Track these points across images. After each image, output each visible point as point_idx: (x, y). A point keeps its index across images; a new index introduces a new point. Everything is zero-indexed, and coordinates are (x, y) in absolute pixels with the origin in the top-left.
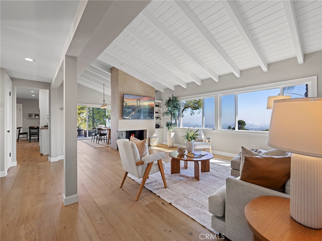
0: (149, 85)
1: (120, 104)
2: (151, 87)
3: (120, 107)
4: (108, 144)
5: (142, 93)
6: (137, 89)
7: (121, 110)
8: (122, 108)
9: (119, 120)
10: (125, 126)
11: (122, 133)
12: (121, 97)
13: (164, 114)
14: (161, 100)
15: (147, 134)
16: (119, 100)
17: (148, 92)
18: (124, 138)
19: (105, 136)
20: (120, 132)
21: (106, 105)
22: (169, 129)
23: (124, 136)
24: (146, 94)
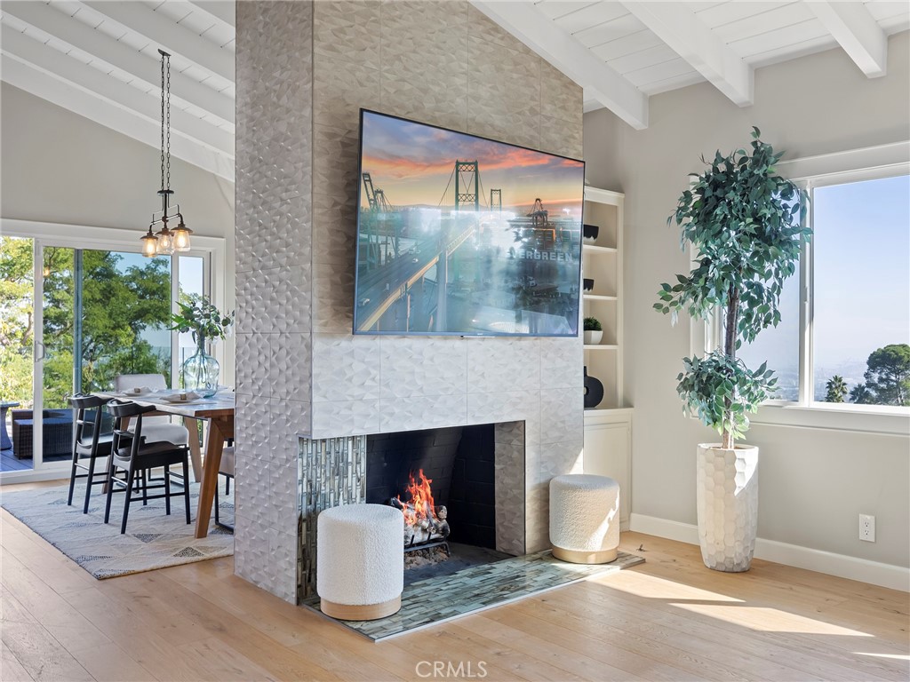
0: (540, 60)
1: (326, 203)
2: (560, 76)
3: (325, 230)
4: (202, 533)
5: (494, 118)
6: (459, 81)
7: (332, 254)
8: (341, 239)
9: (318, 345)
10: (368, 396)
11: (341, 457)
12: (331, 136)
13: (676, 296)
14: (617, 187)
15: (530, 454)
16: (321, 162)
17: (532, 111)
18: (350, 500)
19: (177, 468)
20: (322, 448)
21: (182, 226)
22: (715, 420)
23: (351, 481)
24: (523, 133)
